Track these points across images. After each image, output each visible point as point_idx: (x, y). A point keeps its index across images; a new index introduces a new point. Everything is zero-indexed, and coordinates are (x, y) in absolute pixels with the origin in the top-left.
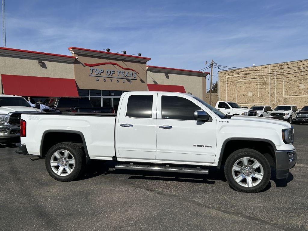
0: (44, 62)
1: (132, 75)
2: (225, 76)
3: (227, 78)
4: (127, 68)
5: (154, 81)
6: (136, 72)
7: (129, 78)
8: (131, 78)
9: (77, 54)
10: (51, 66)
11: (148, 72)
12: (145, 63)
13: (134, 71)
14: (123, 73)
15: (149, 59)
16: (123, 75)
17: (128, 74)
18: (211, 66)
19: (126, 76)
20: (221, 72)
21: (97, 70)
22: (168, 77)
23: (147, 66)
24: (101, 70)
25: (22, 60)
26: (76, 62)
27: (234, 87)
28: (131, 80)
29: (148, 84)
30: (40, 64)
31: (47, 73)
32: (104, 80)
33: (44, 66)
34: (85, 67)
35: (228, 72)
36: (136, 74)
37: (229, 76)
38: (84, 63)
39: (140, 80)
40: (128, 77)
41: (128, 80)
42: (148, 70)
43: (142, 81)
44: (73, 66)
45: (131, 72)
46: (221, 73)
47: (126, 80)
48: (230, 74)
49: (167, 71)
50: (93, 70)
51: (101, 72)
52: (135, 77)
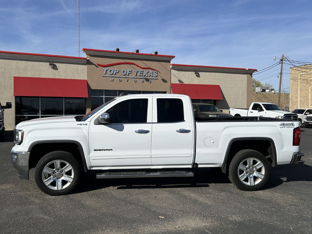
0: (55, 64)
1: (152, 75)
2: (297, 73)
3: (299, 75)
4: (147, 67)
5: (180, 81)
6: (157, 71)
7: (148, 78)
8: (151, 77)
9: (90, 55)
10: (62, 67)
11: (173, 71)
12: (169, 62)
13: (155, 70)
14: (142, 73)
15: (174, 57)
16: (141, 75)
17: (147, 73)
18: (281, 62)
19: (145, 75)
20: (294, 68)
21: (111, 70)
22: (198, 76)
23: (171, 65)
24: (116, 71)
25: (34, 63)
26: (88, 63)
27: (308, 86)
28: (150, 80)
29: (172, 84)
30: (51, 66)
31: (58, 75)
32: (119, 80)
33: (55, 68)
34: (98, 67)
35: (301, 69)
36: (157, 73)
37: (302, 73)
38: (98, 64)
39: (162, 79)
40: (148, 76)
41: (147, 80)
42: (172, 68)
43: (164, 81)
44: (85, 67)
45: (151, 71)
46: (293, 70)
47: (144, 80)
48: (304, 70)
49: (197, 70)
50: (107, 70)
51: (116, 72)
52: (157, 76)
